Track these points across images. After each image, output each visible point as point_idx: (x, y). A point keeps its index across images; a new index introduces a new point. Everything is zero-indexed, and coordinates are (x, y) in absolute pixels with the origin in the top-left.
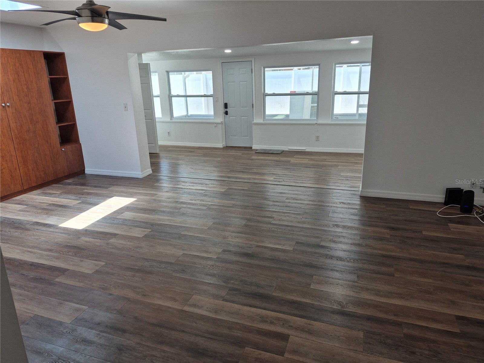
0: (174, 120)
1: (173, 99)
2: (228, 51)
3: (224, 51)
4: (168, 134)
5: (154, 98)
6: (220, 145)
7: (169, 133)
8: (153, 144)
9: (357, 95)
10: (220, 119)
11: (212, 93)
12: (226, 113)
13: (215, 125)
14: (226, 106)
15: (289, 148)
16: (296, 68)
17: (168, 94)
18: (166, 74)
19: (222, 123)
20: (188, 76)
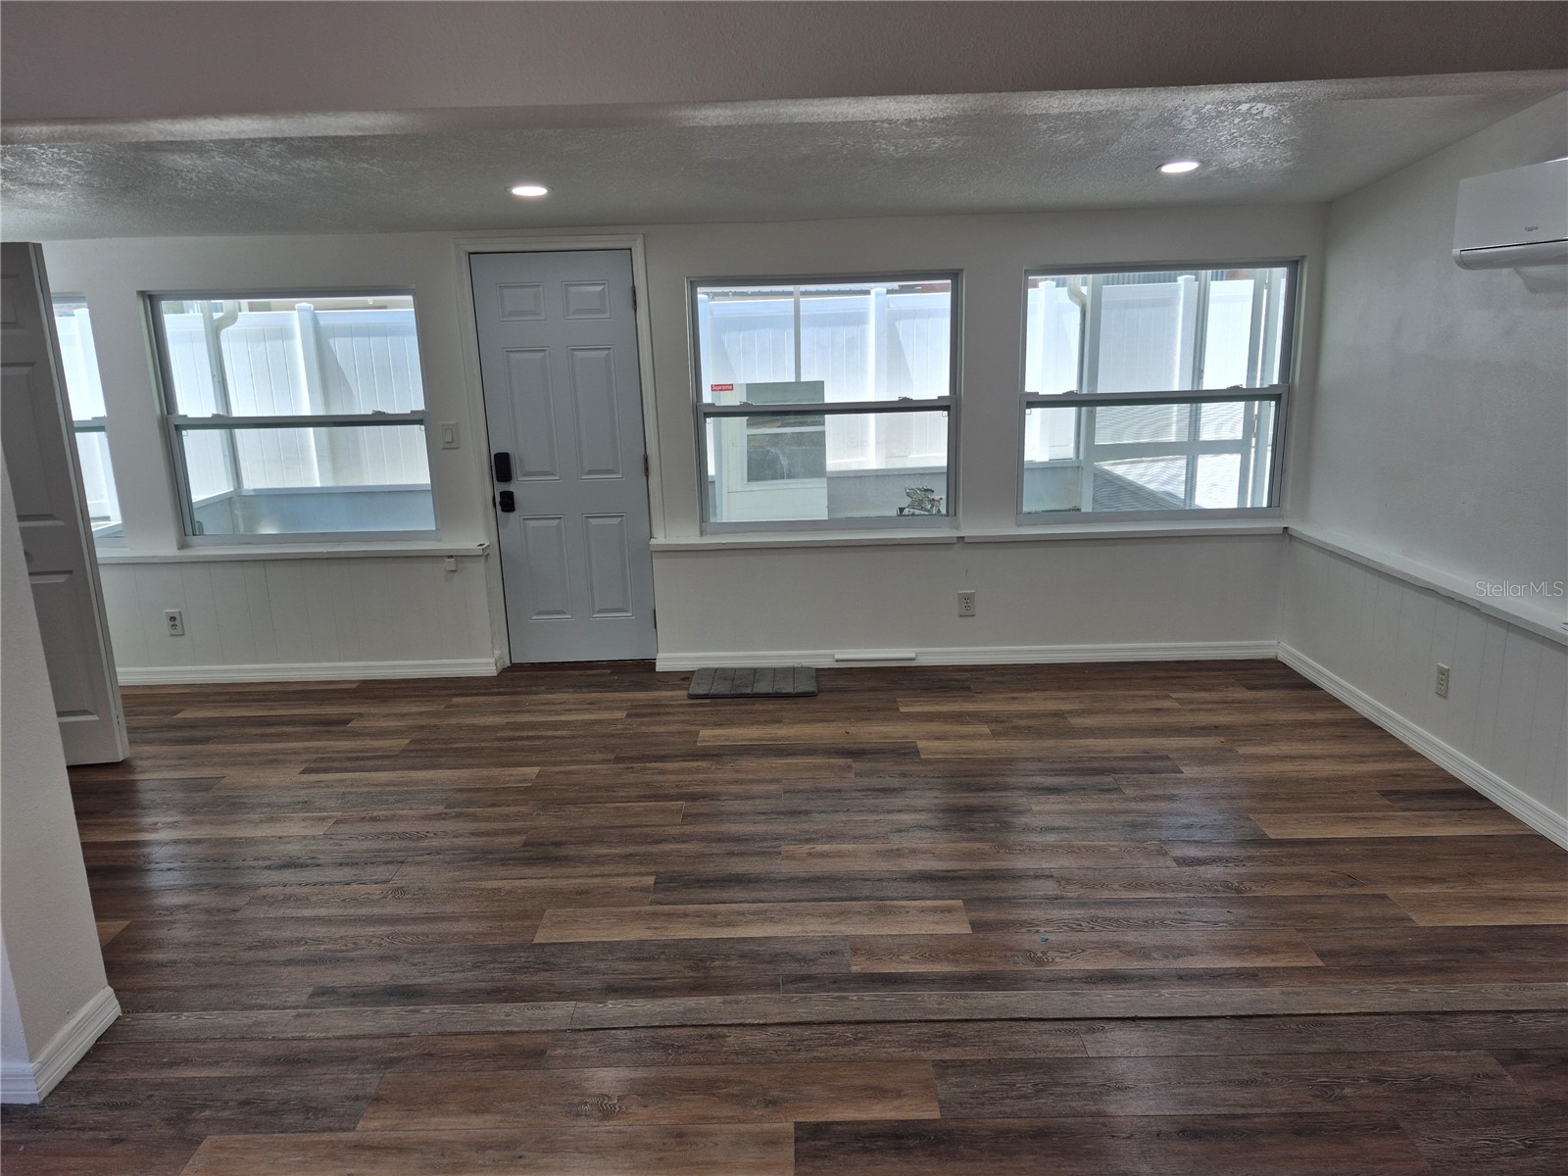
0: (201, 550)
1: (190, 437)
2: (530, 191)
3: (507, 189)
4: (166, 624)
5: (79, 436)
6: (485, 665)
7: (173, 619)
8: (85, 712)
9: (1186, 407)
10: (473, 537)
11: (420, 406)
12: (507, 503)
13: (450, 564)
14: (502, 467)
15: (838, 657)
16: (878, 289)
17: (158, 412)
18: (139, 307)
19: (485, 555)
20: (231, 319)
